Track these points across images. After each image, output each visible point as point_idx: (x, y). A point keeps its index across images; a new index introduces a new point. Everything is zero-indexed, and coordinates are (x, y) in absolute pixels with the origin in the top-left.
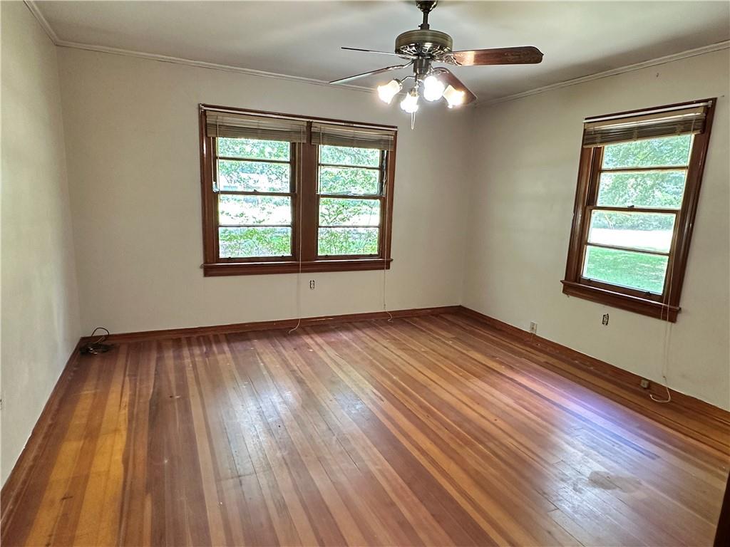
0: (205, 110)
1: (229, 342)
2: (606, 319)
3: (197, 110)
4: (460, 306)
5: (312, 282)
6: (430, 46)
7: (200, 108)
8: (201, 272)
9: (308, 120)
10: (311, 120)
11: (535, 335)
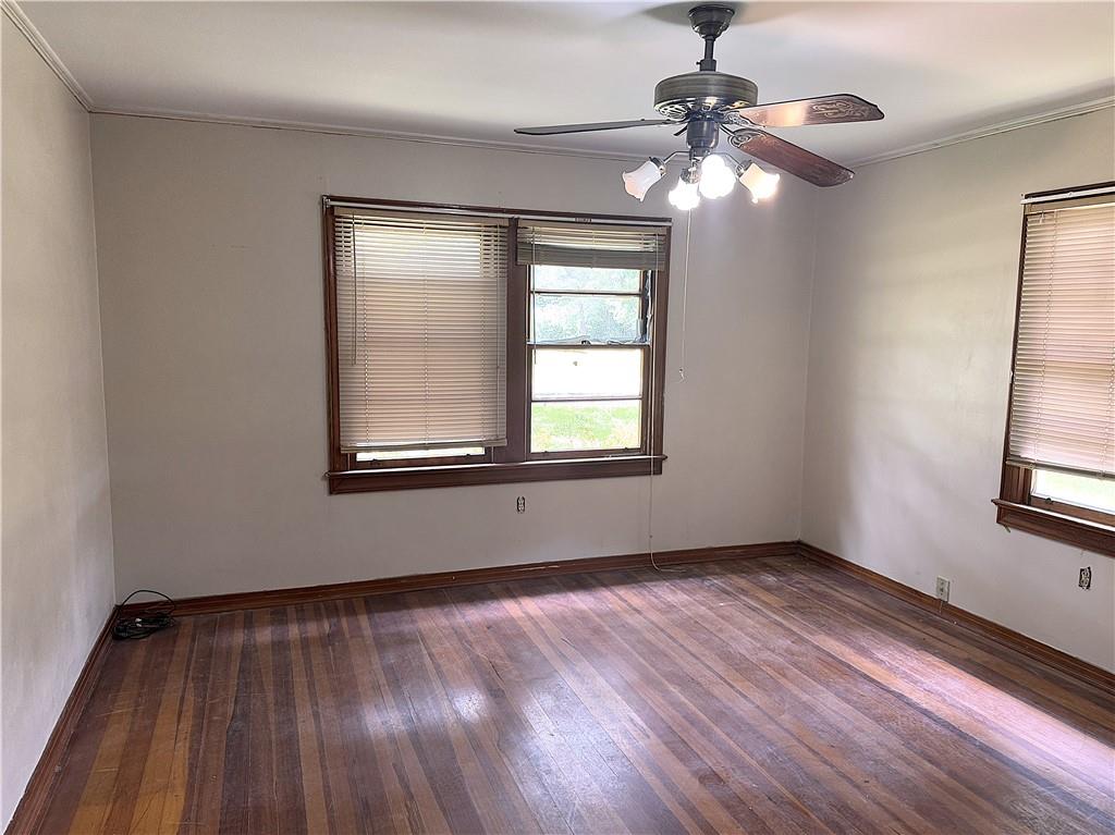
0: (332, 207)
1: (369, 612)
2: (1085, 577)
3: (319, 207)
4: (799, 542)
5: (521, 502)
6: (715, 101)
7: (323, 203)
8: (324, 486)
9: (511, 216)
10: (516, 216)
11: (946, 604)
